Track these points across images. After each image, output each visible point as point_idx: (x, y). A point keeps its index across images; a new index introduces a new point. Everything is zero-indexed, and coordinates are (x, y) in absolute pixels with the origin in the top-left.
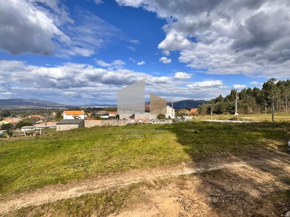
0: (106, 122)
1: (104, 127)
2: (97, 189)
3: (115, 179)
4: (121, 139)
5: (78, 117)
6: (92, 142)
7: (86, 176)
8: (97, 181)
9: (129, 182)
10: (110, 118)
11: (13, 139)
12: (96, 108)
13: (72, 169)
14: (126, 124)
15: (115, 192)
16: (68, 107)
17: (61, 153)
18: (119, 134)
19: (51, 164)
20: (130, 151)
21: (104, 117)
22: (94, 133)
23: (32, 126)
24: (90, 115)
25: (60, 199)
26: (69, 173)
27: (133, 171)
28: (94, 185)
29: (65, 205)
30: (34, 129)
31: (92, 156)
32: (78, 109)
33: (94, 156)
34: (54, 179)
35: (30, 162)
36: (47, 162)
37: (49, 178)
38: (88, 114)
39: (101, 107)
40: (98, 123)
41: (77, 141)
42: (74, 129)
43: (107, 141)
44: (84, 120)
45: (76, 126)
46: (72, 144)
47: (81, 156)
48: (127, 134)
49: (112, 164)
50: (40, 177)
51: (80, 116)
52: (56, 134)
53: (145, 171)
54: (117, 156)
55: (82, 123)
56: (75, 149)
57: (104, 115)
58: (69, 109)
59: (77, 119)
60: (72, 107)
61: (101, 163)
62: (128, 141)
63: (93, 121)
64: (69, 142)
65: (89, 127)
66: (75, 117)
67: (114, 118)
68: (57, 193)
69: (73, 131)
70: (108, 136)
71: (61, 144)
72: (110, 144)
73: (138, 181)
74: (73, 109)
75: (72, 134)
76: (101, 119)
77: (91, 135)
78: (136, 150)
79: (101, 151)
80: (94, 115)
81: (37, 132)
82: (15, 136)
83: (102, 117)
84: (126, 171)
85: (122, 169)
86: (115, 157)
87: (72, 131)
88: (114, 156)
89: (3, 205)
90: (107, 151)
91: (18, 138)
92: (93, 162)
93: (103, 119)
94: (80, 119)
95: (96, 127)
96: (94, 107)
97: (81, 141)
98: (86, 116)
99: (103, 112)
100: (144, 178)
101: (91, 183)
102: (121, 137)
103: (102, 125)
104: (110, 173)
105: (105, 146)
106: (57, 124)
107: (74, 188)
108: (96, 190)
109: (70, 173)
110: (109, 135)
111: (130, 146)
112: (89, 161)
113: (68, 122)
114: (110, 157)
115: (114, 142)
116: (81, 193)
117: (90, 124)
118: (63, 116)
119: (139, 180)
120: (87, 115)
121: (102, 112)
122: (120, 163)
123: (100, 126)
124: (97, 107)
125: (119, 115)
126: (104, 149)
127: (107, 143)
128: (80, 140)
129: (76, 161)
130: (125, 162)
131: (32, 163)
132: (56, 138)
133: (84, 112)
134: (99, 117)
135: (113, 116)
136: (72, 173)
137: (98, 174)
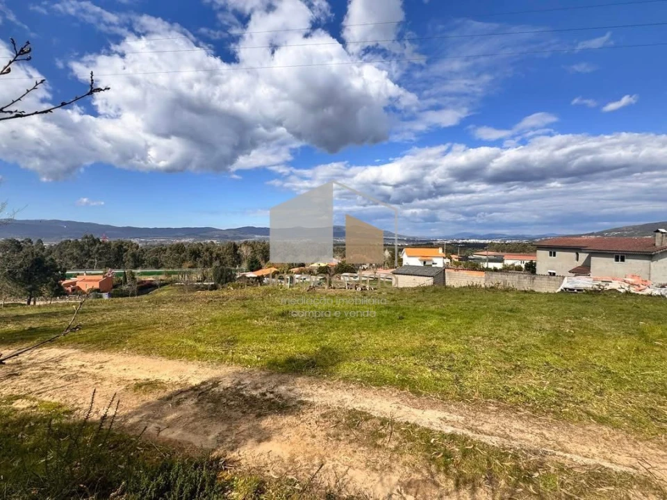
0: (497, 279)
1: (493, 289)
2: (488, 435)
3: (538, 431)
4: (548, 326)
5: (430, 263)
6: (468, 320)
7: (459, 395)
8: (488, 416)
9: (585, 457)
10: (506, 270)
11: (332, 292)
12: (469, 243)
13: (429, 370)
14: (559, 290)
15: (541, 464)
16: (410, 241)
17: (406, 330)
18: (540, 312)
19: (390, 347)
20: (583, 367)
21: (491, 265)
22: (470, 302)
23: (355, 273)
24: (457, 260)
25: (412, 421)
26: (424, 375)
27: (600, 430)
28: (481, 423)
29: (421, 438)
30: (357, 279)
31: (470, 352)
32: (429, 244)
33: (474, 353)
34: (397, 377)
35: (357, 335)
36: (384, 342)
37: (388, 373)
38: (452, 256)
39: (482, 241)
40: (477, 278)
41: (433, 312)
42: (424, 287)
43: (507, 325)
44: (444, 270)
45: (428, 281)
46: (424, 317)
47: (446, 347)
48: (567, 318)
49: (526, 387)
50: (375, 366)
51: (435, 260)
52: (392, 292)
53: (652, 448)
54: (538, 370)
55: (440, 275)
56: (431, 330)
57: (491, 261)
58: (413, 245)
59: (429, 265)
60: (418, 241)
61: (494, 375)
62: (573, 336)
63: (465, 273)
64: (419, 312)
65: (455, 287)
66: (425, 263)
67: (519, 269)
68: (405, 409)
69: (423, 291)
70: (509, 314)
71: (404, 313)
72: (515, 335)
73: (624, 469)
74: (419, 245)
75: (421, 297)
76: (484, 270)
77: (462, 304)
78: (609, 372)
79: (492, 346)
80: (466, 258)
81: (363, 284)
82: (334, 288)
83: (485, 265)
84: (573, 422)
85: (558, 411)
86: (534, 373)
87: (421, 290)
88: (529, 368)
89: (331, 393)
90: (507, 351)
91: (338, 292)
92: (474, 369)
93: (488, 270)
94: (433, 266)
95: (472, 288)
96: (464, 241)
97: (443, 315)
98: (447, 260)
99: (490, 253)
100: (647, 466)
101: (472, 414)
102: (548, 322)
103: (489, 284)
104: (522, 409)
105: (501, 337)
106: (394, 273)
107: (436, 411)
108: (486, 437)
109: (426, 375)
110: (511, 311)
111: (581, 352)
112: (465, 363)
113: (412, 271)
114: (518, 369)
115: (526, 332)
116: (452, 429)
117: (459, 279)
118: (402, 259)
119: (624, 466)
120: (450, 258)
121: (485, 253)
122: (551, 391)
123: (483, 286)
124: (472, 241)
125: (535, 264)
126: (498, 343)
127: (506, 331)
128: (440, 311)
129: (435, 354)
130: (568, 396)
131: (361, 337)
132: (393, 300)
133: (443, 252)
134: (477, 265)
135: (516, 265)
136: (429, 377)
137: (488, 400)
